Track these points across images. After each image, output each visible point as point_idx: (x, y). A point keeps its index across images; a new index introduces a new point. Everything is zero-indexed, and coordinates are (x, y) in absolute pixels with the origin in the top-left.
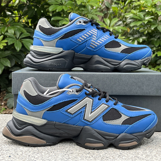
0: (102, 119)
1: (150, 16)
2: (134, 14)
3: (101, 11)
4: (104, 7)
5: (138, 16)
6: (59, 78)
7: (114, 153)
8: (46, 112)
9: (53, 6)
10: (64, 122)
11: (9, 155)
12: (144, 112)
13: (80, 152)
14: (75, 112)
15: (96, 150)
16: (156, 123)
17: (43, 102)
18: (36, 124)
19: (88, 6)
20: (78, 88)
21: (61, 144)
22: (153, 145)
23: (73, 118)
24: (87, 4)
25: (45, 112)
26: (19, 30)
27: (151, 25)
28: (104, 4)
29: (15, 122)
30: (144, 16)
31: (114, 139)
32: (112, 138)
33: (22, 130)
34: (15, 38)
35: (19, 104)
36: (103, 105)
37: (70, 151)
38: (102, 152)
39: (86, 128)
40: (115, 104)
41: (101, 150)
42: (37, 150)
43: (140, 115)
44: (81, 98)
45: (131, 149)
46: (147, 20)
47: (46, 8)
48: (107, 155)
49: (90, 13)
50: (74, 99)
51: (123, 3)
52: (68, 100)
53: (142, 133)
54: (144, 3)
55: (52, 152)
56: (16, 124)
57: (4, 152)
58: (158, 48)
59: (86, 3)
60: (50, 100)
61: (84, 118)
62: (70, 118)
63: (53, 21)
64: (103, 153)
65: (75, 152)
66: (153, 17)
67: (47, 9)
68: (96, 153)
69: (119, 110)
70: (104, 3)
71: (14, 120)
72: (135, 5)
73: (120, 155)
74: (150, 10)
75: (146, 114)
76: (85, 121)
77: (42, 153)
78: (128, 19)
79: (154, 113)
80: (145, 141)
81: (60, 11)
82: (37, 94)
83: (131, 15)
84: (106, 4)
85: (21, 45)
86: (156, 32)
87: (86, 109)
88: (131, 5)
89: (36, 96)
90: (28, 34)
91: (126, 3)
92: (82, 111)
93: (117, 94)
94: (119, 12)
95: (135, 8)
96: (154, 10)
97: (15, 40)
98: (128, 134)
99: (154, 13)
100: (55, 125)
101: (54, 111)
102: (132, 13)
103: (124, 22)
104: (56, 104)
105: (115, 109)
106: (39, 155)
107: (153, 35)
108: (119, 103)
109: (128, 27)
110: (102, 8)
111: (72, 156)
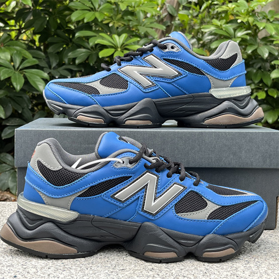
0: (174, 211)
1: (244, 30)
2: (217, 26)
3: (161, 21)
4: (166, 14)
5: (224, 29)
6: (99, 139)
7: (196, 268)
8: (78, 198)
9: (77, 11)
10: (108, 215)
11: (14, 273)
12: (245, 197)
13: (136, 268)
14: (128, 199)
15: (164, 264)
16: (266, 217)
17: (72, 182)
18: (59, 220)
19: (139, 12)
20: (132, 157)
21: (102, 254)
22: (261, 253)
23: (124, 208)
24: (137, 9)
25: (75, 199)
26: (19, 53)
27: (246, 46)
28: (166, 9)
29: (22, 216)
30: (235, 30)
31: (196, 244)
32: (191, 242)
33: (34, 230)
34: (12, 68)
35: (30, 185)
36: (175, 185)
37: (118, 265)
38: (175, 267)
39: (146, 226)
40: (196, 184)
41: (173, 264)
42: (62, 265)
43: (239, 202)
44: (138, 174)
45: (224, 261)
46: (239, 38)
47: (66, 16)
48: (183, 272)
49: (142, 25)
50: (126, 175)
51: (198, 7)
52: (116, 177)
53: (243, 233)
54: (235, 7)
55: (89, 269)
56: (25, 220)
57: (5, 268)
58: (259, 85)
59: (134, 7)
60: (84, 178)
61: (143, 208)
62: (119, 209)
63: (79, 38)
64: (177, 269)
65: (127, 268)
66: (249, 32)
67: (67, 18)
68: (165, 270)
69: (203, 194)
70: (164, 8)
71: (21, 213)
72: (218, 11)
73: (206, 273)
74: (245, 21)
75: (248, 201)
76: (145, 214)
77: (71, 271)
78: (206, 35)
79: (262, 199)
80: (246, 246)
81: (90, 20)
82: (61, 167)
83: (212, 28)
84: (168, 9)
85: (23, 81)
86: (256, 59)
87: (146, 192)
88: (210, 10)
89: (59, 170)
90: (34, 61)
91: (203, 8)
92: (139, 197)
93: (197, 166)
94: (190, 23)
95: (218, 16)
96: (251, 19)
97: (11, 72)
98: (218, 236)
99: (252, 25)
100: (92, 220)
101: (91, 196)
102: (213, 25)
103: (199, 40)
104: (94, 184)
105: (196, 193)
106: (65, 274)
107: (251, 63)
108: (202, 182)
109: (206, 49)
110: (162, 17)
111: (123, 275)
